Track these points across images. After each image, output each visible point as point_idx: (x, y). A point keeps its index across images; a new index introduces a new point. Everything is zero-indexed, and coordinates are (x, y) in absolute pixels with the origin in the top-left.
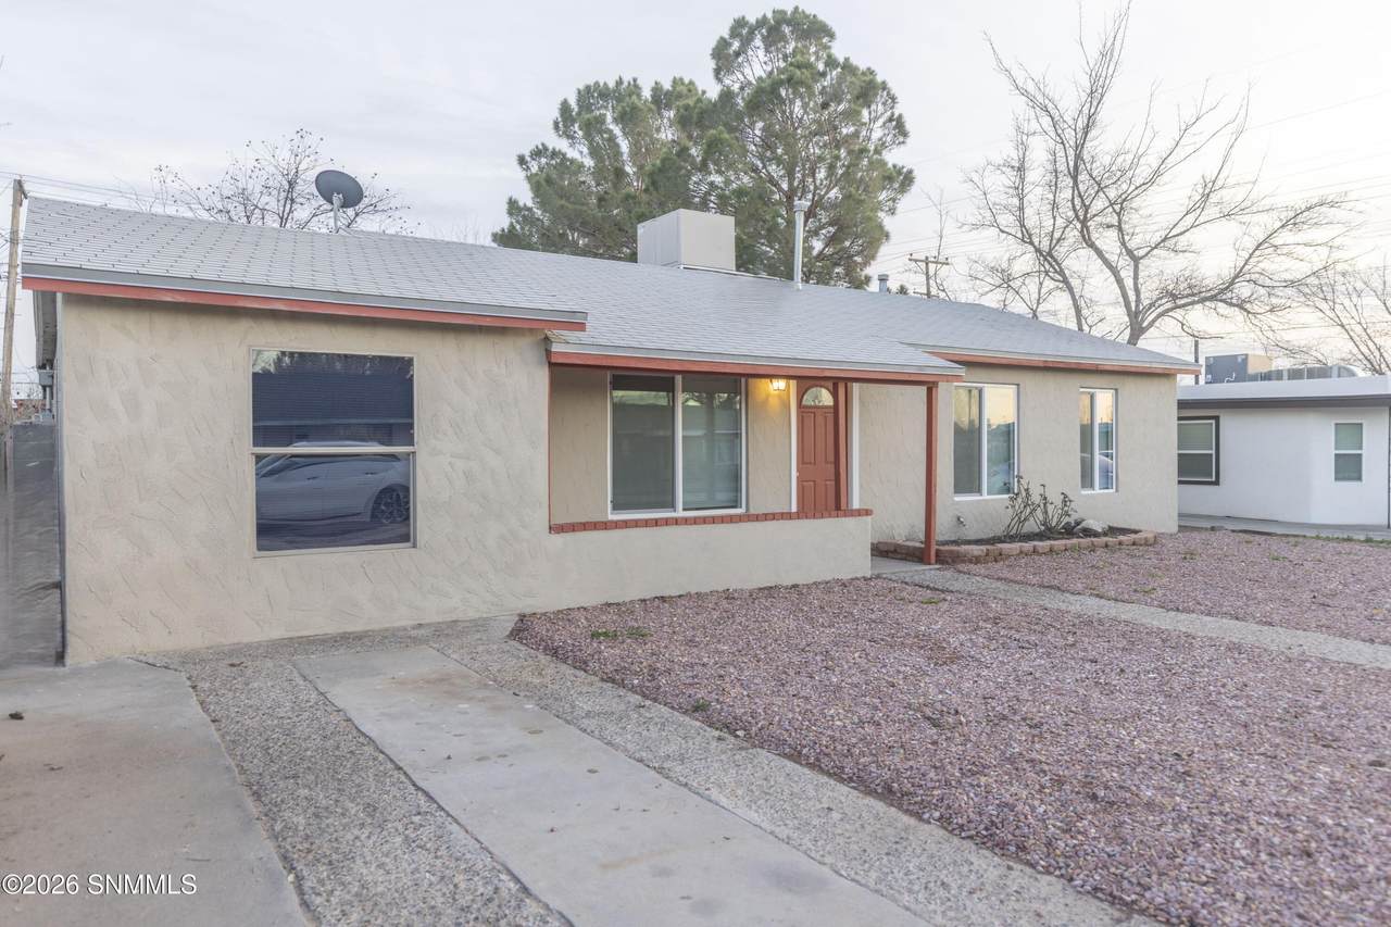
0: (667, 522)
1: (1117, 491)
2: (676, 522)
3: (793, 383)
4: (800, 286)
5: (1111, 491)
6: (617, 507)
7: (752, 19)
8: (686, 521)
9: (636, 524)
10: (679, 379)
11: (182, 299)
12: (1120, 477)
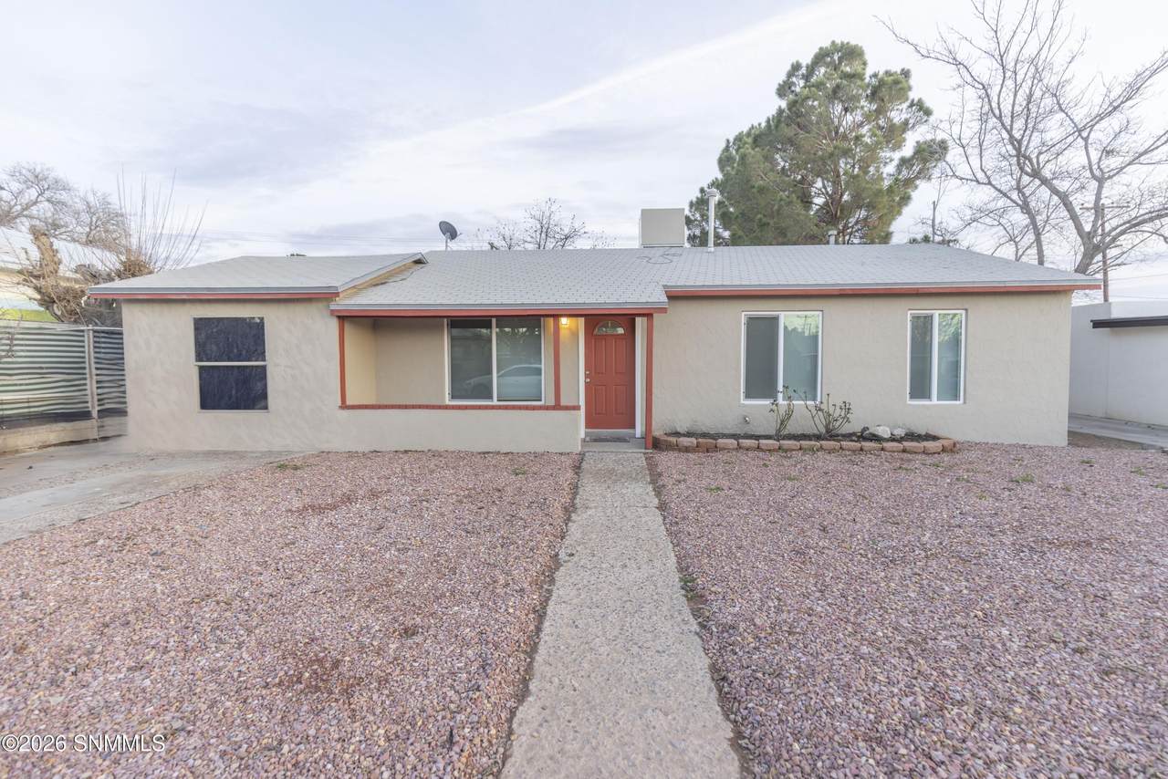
0: (486, 407)
1: (965, 402)
2: (493, 407)
3: (582, 320)
4: (712, 249)
5: (958, 402)
6: (453, 397)
7: (806, 60)
8: (499, 407)
9: (466, 407)
10: (494, 320)
11: (145, 297)
12: (968, 390)
